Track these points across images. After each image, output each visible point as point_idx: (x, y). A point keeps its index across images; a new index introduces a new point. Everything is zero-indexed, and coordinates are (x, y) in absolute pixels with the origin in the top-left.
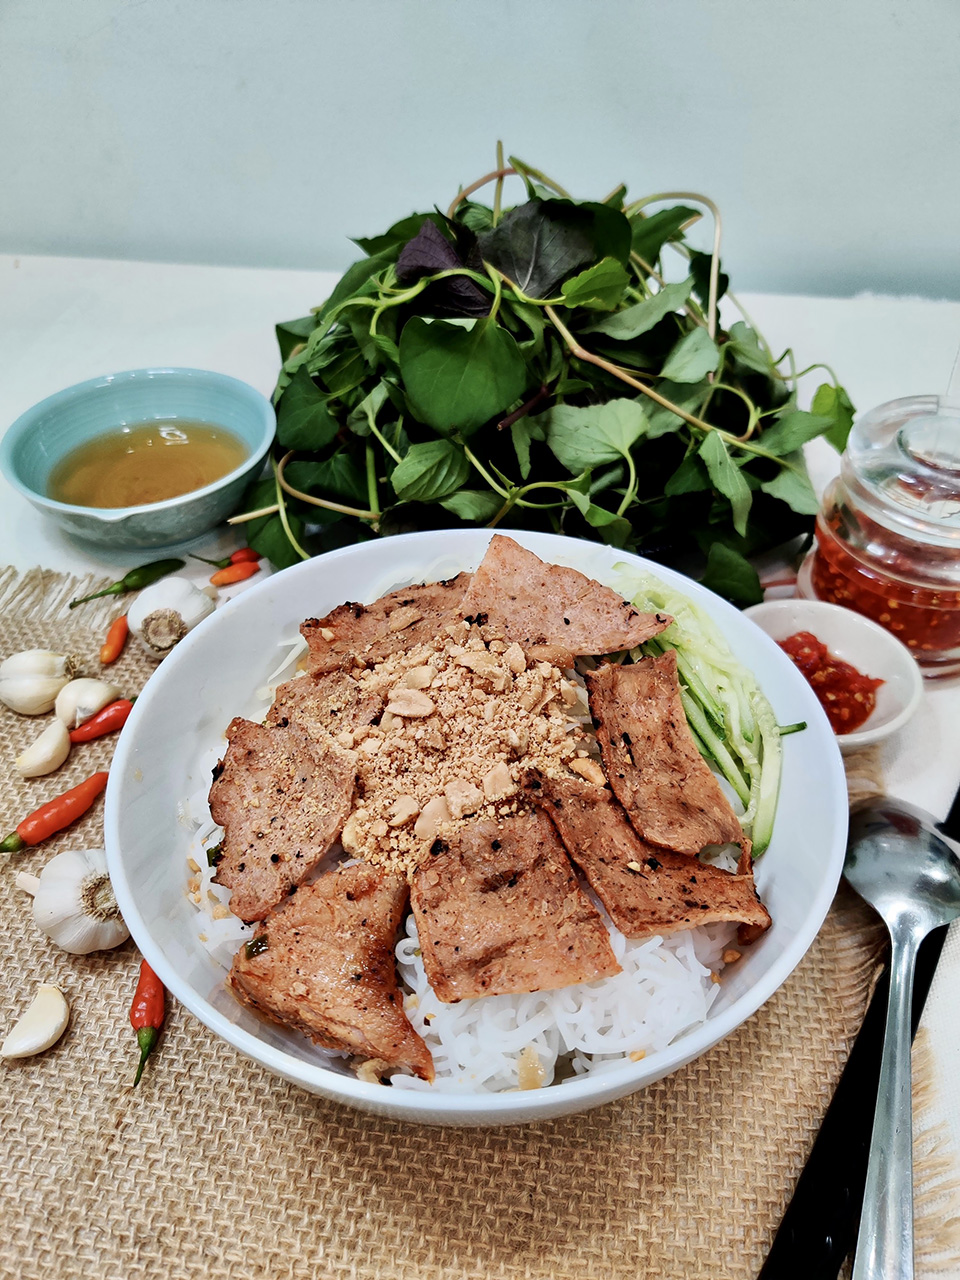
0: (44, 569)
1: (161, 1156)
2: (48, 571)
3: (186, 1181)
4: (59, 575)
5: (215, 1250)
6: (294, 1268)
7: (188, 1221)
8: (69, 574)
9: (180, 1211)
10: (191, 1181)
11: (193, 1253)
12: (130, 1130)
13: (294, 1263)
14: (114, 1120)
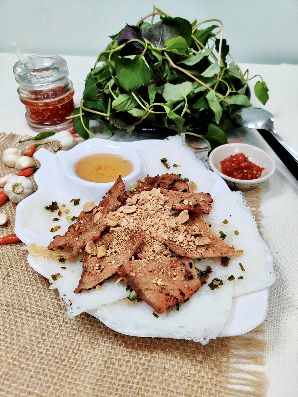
0: (13, 133)
1: (18, 284)
2: (15, 134)
3: (24, 291)
4: (18, 135)
5: (29, 309)
6: (50, 315)
7: (22, 301)
8: (20, 135)
9: (20, 298)
10: (25, 291)
11: (21, 309)
12: (10, 277)
13: (50, 314)
14: (6, 274)
